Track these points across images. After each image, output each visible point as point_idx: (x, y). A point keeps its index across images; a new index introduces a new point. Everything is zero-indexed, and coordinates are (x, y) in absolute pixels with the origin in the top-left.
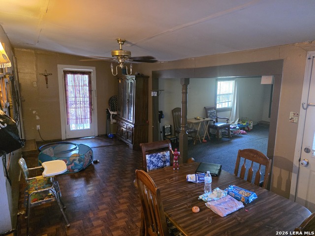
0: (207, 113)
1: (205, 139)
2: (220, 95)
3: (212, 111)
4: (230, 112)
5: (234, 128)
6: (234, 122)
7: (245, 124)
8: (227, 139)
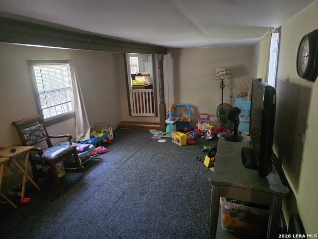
0: (21, 135)
1: (25, 196)
2: (44, 92)
3: (33, 128)
4: (72, 120)
5: (86, 149)
6: (84, 136)
7: (101, 135)
8: (77, 175)
